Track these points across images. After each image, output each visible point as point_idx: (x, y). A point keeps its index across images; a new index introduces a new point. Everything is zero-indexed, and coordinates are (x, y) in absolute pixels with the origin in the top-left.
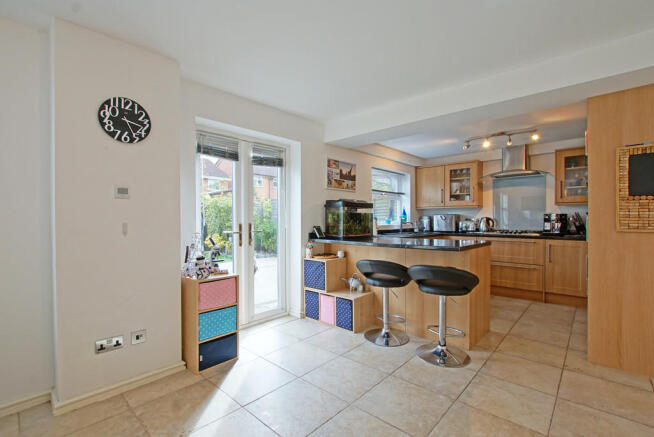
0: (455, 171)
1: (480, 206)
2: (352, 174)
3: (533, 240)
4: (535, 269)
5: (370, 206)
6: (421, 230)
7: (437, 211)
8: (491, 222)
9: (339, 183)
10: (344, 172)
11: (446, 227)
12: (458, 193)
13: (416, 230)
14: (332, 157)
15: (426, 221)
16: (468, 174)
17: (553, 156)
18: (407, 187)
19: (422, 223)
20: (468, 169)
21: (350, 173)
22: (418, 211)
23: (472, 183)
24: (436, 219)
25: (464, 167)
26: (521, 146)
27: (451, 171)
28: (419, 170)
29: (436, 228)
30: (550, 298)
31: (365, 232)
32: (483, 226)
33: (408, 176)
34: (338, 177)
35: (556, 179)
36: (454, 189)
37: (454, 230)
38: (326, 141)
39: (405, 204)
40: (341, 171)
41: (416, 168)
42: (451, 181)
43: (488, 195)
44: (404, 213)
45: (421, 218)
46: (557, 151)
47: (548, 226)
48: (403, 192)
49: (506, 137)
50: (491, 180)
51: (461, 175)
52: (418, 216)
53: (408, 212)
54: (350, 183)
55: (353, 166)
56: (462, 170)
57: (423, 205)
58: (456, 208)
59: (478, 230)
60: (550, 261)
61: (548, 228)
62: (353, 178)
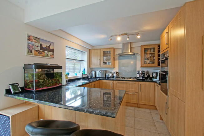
0: (105, 52)
1: (114, 67)
2: (51, 48)
3: (134, 82)
4: (135, 94)
5: (61, 67)
6: (92, 77)
7: (98, 68)
8: (118, 73)
9: (40, 53)
10: (44, 46)
11: (101, 76)
12: (106, 61)
13: (89, 77)
14: (30, 34)
15: (93, 73)
16: (110, 53)
17: (140, 48)
18: (85, 58)
19: (92, 74)
20: (110, 51)
21: (49, 47)
22: (90, 68)
23: (112, 57)
24: (98, 72)
25: (108, 50)
26: (129, 43)
27: (103, 52)
28: (91, 50)
29: (97, 76)
30: (141, 106)
31: (56, 84)
32: (115, 75)
33: (86, 53)
34: (39, 49)
35: (141, 57)
36: (104, 60)
37: (104, 77)
38: (26, 22)
39: (85, 65)
40: (41, 45)
41: (90, 50)
42: (103, 56)
43: (117, 62)
44: (84, 70)
45: (91, 72)
46: (141, 46)
47: (138, 75)
48: (84, 60)
49: (127, 36)
50: (118, 56)
51: (107, 53)
52: (90, 71)
53: (86, 69)
54: (49, 53)
55: (51, 43)
56: (107, 51)
57: (92, 66)
58: (105, 67)
59: (113, 77)
60: (141, 91)
61: (138, 77)
62: (52, 51)
